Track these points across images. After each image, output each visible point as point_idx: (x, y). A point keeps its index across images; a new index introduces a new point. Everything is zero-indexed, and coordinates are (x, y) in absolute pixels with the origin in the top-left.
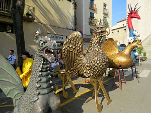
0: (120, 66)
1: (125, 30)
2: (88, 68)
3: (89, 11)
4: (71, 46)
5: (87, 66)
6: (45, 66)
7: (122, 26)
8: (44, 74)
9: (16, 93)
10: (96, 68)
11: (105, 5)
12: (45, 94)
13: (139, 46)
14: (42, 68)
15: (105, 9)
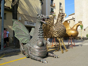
0: (72, 36)
1: (74, 20)
2: (57, 32)
3: (50, 7)
4: (48, 22)
5: (56, 31)
6: (41, 27)
7: (72, 18)
8: (41, 30)
9: (26, 40)
10: (60, 32)
11: (61, 4)
12: (41, 38)
13: (81, 25)
14: (40, 27)
15: (60, 6)
